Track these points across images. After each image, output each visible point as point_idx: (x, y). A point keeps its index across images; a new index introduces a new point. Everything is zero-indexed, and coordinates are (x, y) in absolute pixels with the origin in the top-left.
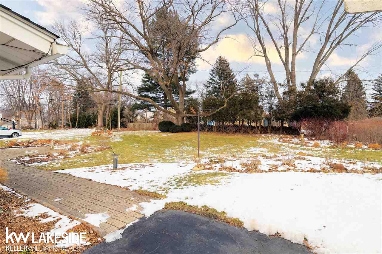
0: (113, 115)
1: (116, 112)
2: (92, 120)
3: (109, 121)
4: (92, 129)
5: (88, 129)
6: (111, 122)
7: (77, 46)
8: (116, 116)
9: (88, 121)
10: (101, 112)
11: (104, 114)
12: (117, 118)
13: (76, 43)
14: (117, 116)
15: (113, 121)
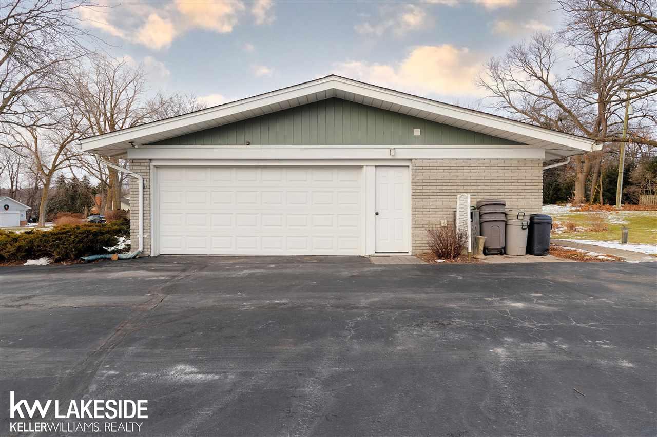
0: (607, 180)
1: (613, 174)
2: (564, 190)
3: (598, 192)
4: (563, 206)
5: (556, 206)
6: (603, 193)
7: (542, 71)
8: (614, 182)
9: (556, 193)
10: (581, 177)
11: (587, 180)
12: (616, 186)
13: (540, 67)
14: (616, 183)
15: (606, 191)
